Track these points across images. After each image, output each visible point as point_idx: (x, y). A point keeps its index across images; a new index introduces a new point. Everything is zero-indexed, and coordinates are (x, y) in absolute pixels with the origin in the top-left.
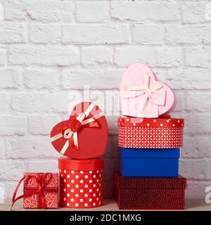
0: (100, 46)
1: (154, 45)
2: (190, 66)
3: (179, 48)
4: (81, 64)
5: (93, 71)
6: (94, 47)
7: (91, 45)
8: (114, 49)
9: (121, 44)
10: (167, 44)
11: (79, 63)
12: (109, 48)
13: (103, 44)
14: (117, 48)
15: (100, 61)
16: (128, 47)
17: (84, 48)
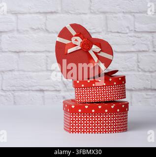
0: (33, 15)
1: (80, 14)
2: (111, 32)
3: (102, 16)
4: (18, 30)
5: (27, 36)
6: (28, 16)
7: (26, 13)
8: (46, 17)
9: (52, 13)
10: (91, 13)
11: (16, 29)
12: (41, 17)
13: (37, 13)
14: (49, 16)
15: (34, 27)
16: (58, 15)
17: (20, 16)
